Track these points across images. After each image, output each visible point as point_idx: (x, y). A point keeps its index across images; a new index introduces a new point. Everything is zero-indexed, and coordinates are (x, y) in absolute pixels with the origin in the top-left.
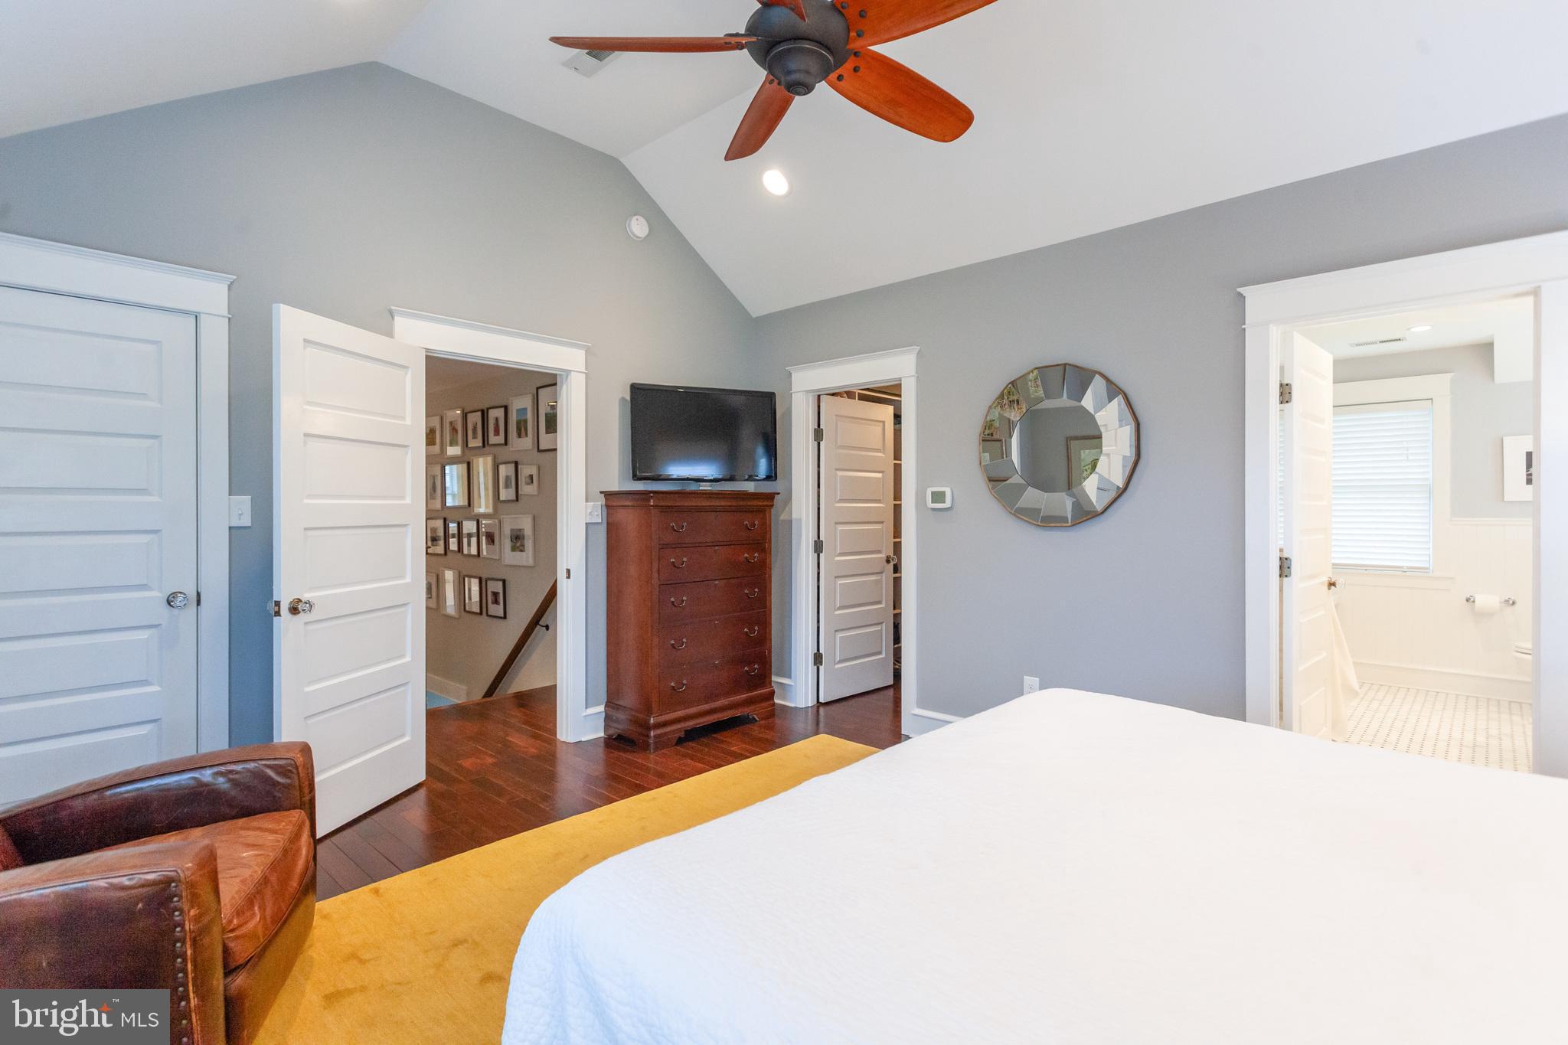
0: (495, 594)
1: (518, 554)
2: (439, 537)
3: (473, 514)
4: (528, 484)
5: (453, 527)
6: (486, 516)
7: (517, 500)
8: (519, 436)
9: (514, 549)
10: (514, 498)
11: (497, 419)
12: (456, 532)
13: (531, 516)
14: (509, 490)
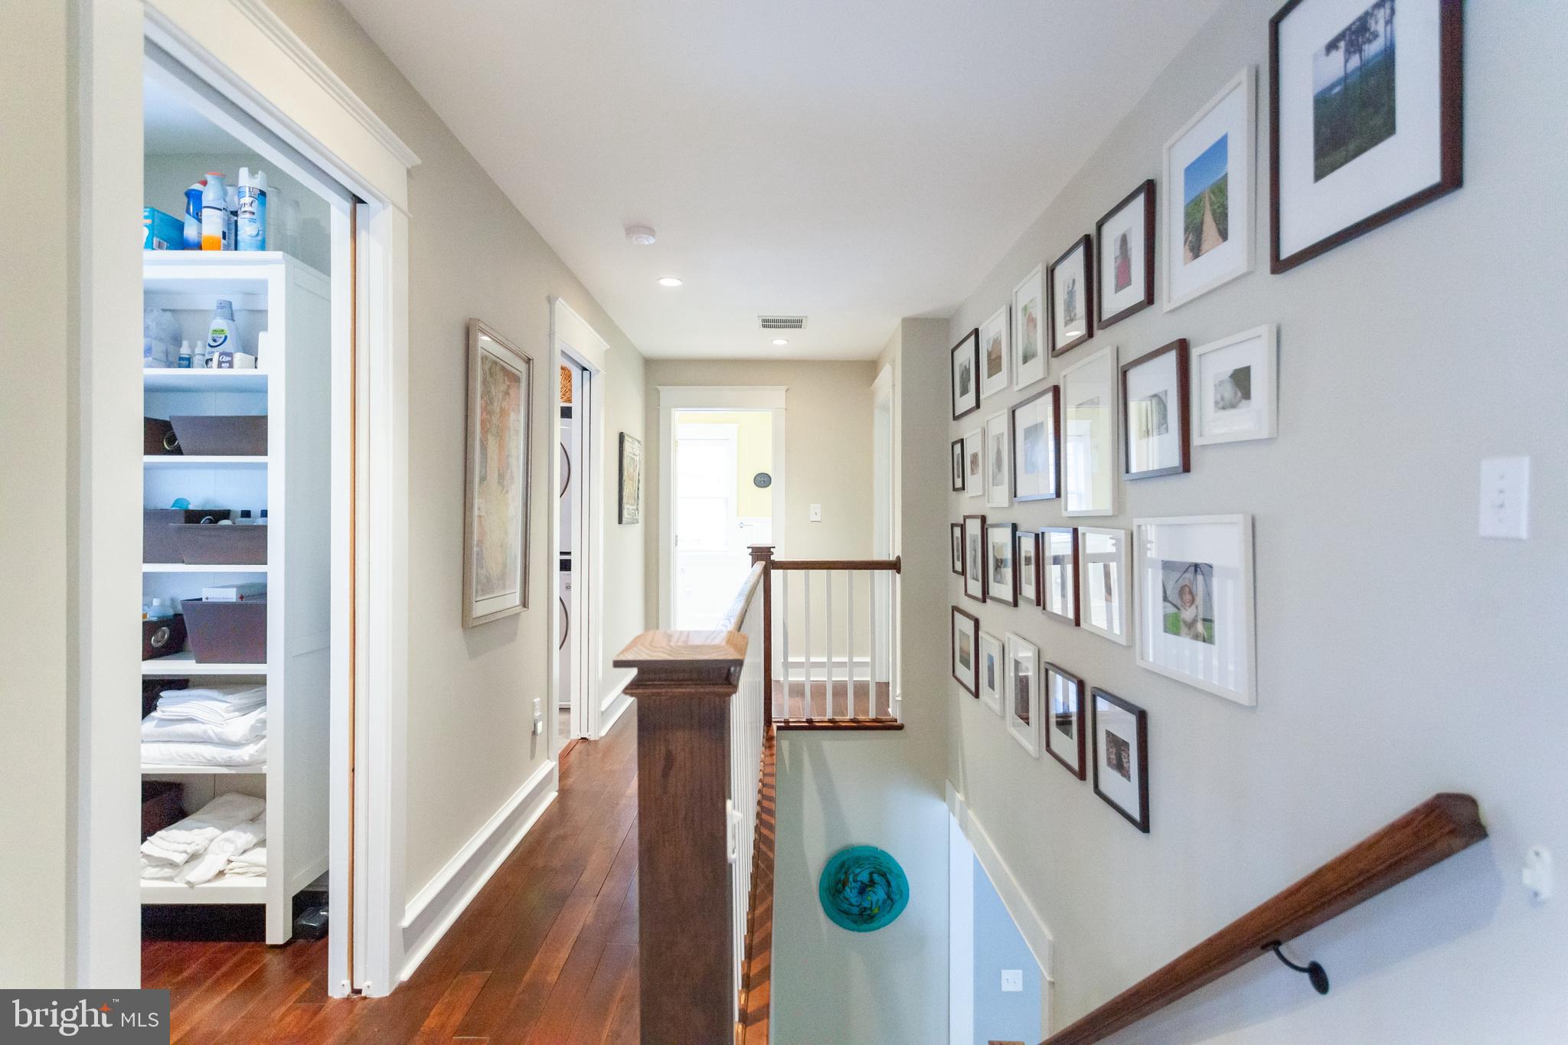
0: (1118, 745)
1: (1184, 643)
2: (1006, 560)
3: (1065, 514)
4: (1225, 405)
5: (1027, 546)
6: (1098, 521)
7: (1186, 467)
8: (1196, 249)
9: (1173, 625)
10: (1175, 460)
11: (1124, 240)
12: (1032, 554)
13: (1239, 518)
14: (1165, 436)
